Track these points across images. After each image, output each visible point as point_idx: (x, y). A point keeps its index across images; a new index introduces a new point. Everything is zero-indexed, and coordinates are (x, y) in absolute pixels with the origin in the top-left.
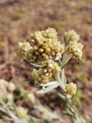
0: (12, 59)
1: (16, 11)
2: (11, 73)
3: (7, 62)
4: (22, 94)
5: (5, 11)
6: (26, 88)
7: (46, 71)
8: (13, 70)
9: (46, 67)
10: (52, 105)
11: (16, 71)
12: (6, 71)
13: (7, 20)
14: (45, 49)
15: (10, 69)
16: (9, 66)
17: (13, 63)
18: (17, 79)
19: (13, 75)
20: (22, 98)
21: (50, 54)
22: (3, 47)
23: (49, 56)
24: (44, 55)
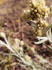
0: (22, 29)
1: (24, 3)
2: (22, 37)
3: (20, 31)
4: (28, 49)
5: (19, 3)
6: (30, 45)
7: (39, 25)
8: (23, 35)
9: (39, 23)
10: (44, 55)
11: (24, 36)
12: (19, 36)
13: (20, 8)
14: (38, 10)
15: (21, 35)
16: (21, 33)
17: (23, 31)
18: (25, 40)
19: (23, 38)
20: (28, 51)
21: (41, 14)
22: (18, 23)
23: (40, 15)
24: (37, 14)
